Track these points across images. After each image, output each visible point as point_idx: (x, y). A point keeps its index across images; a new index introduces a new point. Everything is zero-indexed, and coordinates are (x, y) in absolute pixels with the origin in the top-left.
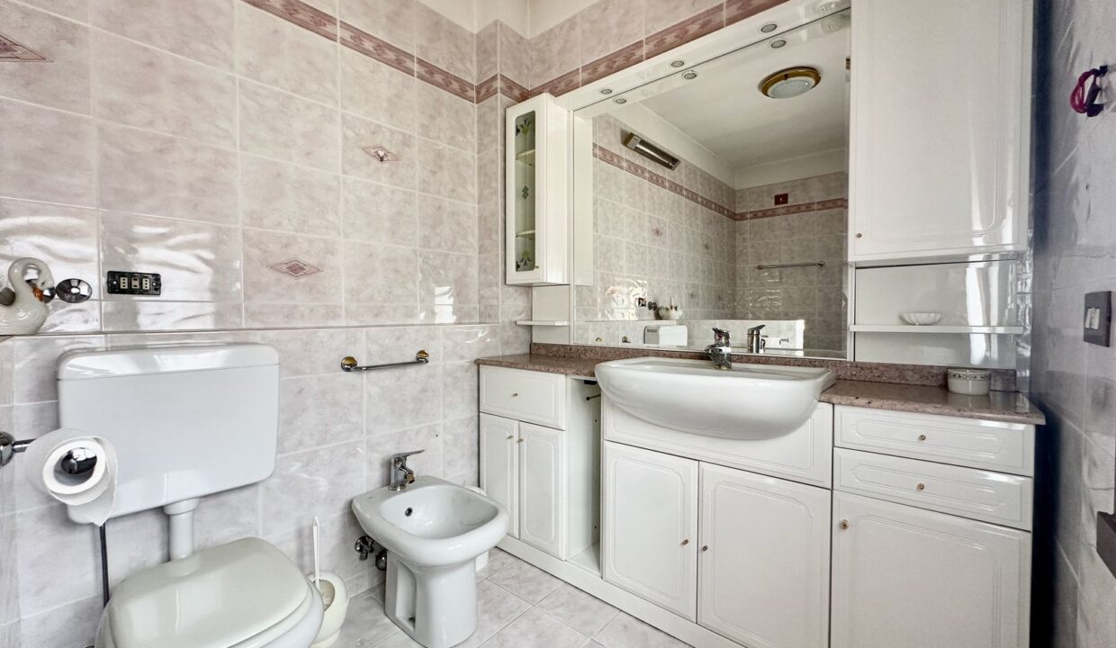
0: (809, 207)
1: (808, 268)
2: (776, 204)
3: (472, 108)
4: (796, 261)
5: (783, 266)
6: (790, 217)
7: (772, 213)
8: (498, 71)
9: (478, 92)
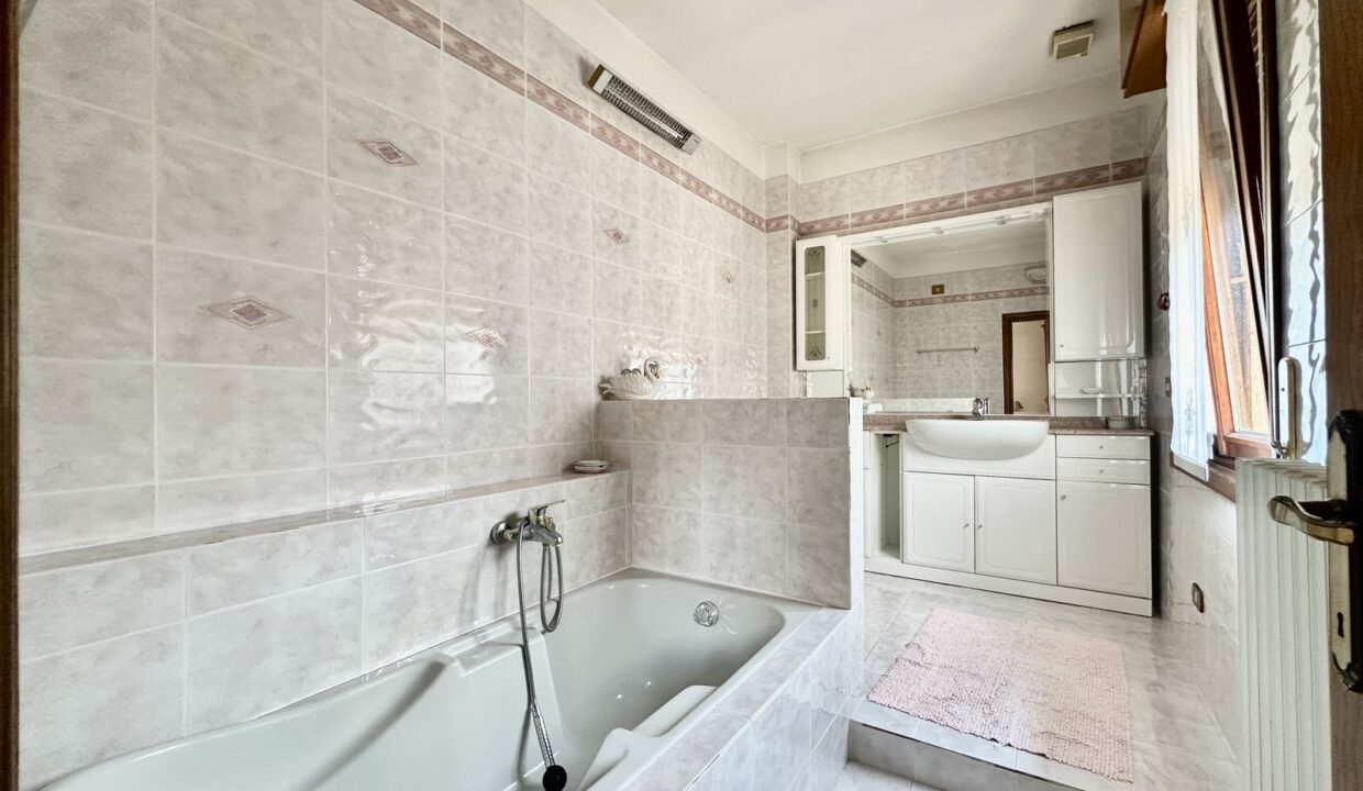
0: (963, 298)
1: (964, 353)
2: (933, 293)
3: (763, 236)
4: (954, 346)
5: (941, 350)
6: (946, 305)
7: (930, 302)
8: (789, 212)
9: (767, 225)
